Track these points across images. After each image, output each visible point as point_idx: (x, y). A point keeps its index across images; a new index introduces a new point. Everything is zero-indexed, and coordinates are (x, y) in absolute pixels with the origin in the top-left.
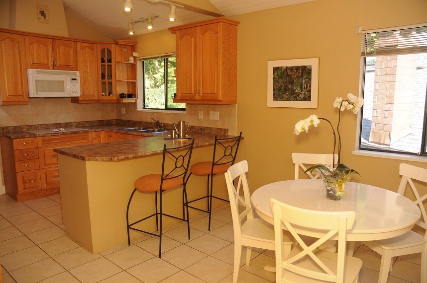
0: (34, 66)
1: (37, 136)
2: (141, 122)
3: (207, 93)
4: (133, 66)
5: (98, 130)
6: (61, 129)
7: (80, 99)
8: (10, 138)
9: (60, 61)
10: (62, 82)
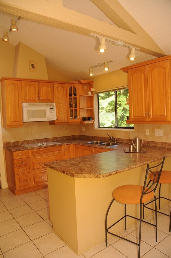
0: (27, 100)
1: (29, 149)
2: (97, 137)
3: (157, 116)
4: (91, 98)
5: (68, 144)
6: (44, 143)
7: (56, 122)
8: (11, 151)
9: (43, 97)
10: (44, 111)
